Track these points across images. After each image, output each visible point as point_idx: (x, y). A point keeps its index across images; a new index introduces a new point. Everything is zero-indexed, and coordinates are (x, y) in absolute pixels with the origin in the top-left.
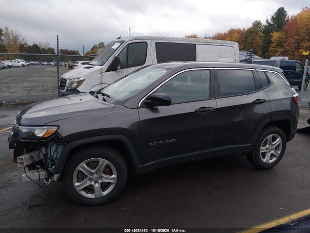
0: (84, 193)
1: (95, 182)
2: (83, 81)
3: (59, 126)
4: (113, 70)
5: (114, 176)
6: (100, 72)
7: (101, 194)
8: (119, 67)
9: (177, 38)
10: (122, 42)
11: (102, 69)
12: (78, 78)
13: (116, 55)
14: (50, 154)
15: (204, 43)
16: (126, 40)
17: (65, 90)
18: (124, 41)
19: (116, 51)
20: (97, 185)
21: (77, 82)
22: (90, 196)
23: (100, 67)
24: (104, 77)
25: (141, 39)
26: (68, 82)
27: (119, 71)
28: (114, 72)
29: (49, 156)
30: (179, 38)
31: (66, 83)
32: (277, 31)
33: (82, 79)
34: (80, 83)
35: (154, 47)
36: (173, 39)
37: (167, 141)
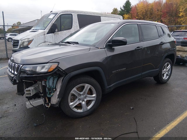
0: (75, 110)
1: (82, 101)
2: (32, 40)
3: (59, 63)
4: (52, 33)
5: (94, 95)
6: (43, 34)
7: (87, 109)
8: (56, 30)
9: (90, 12)
10: (56, 14)
11: (44, 32)
12: (28, 39)
13: (53, 23)
14: (49, 85)
15: (105, 16)
16: (59, 13)
17: (18, 48)
18: (57, 13)
19: (53, 20)
20: (83, 103)
21: (27, 41)
22: (79, 111)
23: (43, 31)
24: (46, 37)
25: (68, 12)
26: (20, 42)
27: (56, 33)
28: (53, 34)
29: (48, 86)
30: (91, 12)
31: (18, 43)
32: (127, 14)
33: (31, 39)
34: (30, 42)
35: (77, 17)
36: (88, 12)
37: (121, 69)
